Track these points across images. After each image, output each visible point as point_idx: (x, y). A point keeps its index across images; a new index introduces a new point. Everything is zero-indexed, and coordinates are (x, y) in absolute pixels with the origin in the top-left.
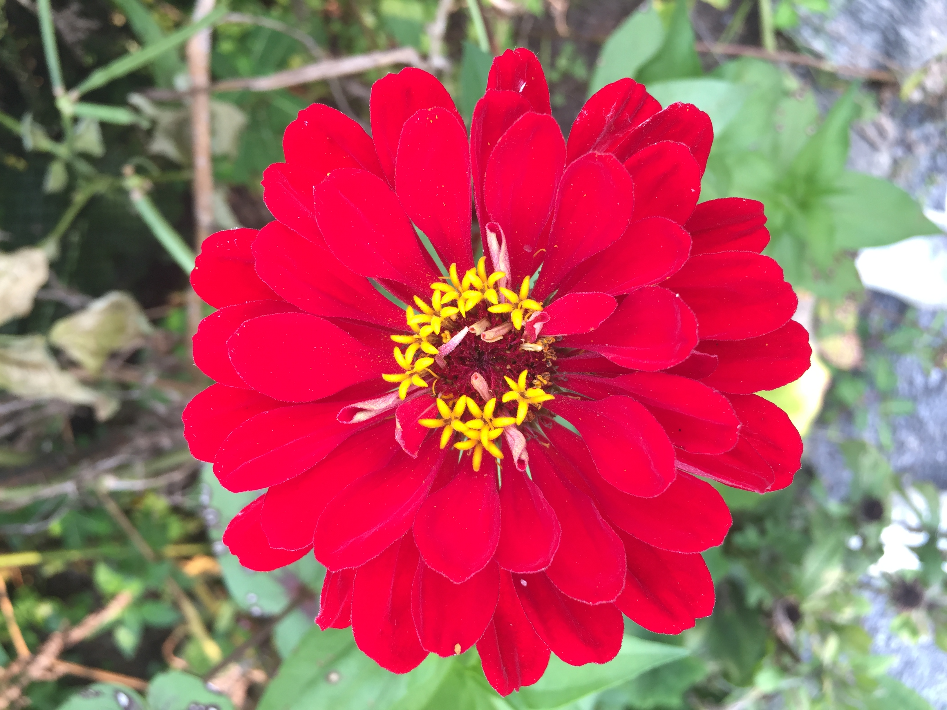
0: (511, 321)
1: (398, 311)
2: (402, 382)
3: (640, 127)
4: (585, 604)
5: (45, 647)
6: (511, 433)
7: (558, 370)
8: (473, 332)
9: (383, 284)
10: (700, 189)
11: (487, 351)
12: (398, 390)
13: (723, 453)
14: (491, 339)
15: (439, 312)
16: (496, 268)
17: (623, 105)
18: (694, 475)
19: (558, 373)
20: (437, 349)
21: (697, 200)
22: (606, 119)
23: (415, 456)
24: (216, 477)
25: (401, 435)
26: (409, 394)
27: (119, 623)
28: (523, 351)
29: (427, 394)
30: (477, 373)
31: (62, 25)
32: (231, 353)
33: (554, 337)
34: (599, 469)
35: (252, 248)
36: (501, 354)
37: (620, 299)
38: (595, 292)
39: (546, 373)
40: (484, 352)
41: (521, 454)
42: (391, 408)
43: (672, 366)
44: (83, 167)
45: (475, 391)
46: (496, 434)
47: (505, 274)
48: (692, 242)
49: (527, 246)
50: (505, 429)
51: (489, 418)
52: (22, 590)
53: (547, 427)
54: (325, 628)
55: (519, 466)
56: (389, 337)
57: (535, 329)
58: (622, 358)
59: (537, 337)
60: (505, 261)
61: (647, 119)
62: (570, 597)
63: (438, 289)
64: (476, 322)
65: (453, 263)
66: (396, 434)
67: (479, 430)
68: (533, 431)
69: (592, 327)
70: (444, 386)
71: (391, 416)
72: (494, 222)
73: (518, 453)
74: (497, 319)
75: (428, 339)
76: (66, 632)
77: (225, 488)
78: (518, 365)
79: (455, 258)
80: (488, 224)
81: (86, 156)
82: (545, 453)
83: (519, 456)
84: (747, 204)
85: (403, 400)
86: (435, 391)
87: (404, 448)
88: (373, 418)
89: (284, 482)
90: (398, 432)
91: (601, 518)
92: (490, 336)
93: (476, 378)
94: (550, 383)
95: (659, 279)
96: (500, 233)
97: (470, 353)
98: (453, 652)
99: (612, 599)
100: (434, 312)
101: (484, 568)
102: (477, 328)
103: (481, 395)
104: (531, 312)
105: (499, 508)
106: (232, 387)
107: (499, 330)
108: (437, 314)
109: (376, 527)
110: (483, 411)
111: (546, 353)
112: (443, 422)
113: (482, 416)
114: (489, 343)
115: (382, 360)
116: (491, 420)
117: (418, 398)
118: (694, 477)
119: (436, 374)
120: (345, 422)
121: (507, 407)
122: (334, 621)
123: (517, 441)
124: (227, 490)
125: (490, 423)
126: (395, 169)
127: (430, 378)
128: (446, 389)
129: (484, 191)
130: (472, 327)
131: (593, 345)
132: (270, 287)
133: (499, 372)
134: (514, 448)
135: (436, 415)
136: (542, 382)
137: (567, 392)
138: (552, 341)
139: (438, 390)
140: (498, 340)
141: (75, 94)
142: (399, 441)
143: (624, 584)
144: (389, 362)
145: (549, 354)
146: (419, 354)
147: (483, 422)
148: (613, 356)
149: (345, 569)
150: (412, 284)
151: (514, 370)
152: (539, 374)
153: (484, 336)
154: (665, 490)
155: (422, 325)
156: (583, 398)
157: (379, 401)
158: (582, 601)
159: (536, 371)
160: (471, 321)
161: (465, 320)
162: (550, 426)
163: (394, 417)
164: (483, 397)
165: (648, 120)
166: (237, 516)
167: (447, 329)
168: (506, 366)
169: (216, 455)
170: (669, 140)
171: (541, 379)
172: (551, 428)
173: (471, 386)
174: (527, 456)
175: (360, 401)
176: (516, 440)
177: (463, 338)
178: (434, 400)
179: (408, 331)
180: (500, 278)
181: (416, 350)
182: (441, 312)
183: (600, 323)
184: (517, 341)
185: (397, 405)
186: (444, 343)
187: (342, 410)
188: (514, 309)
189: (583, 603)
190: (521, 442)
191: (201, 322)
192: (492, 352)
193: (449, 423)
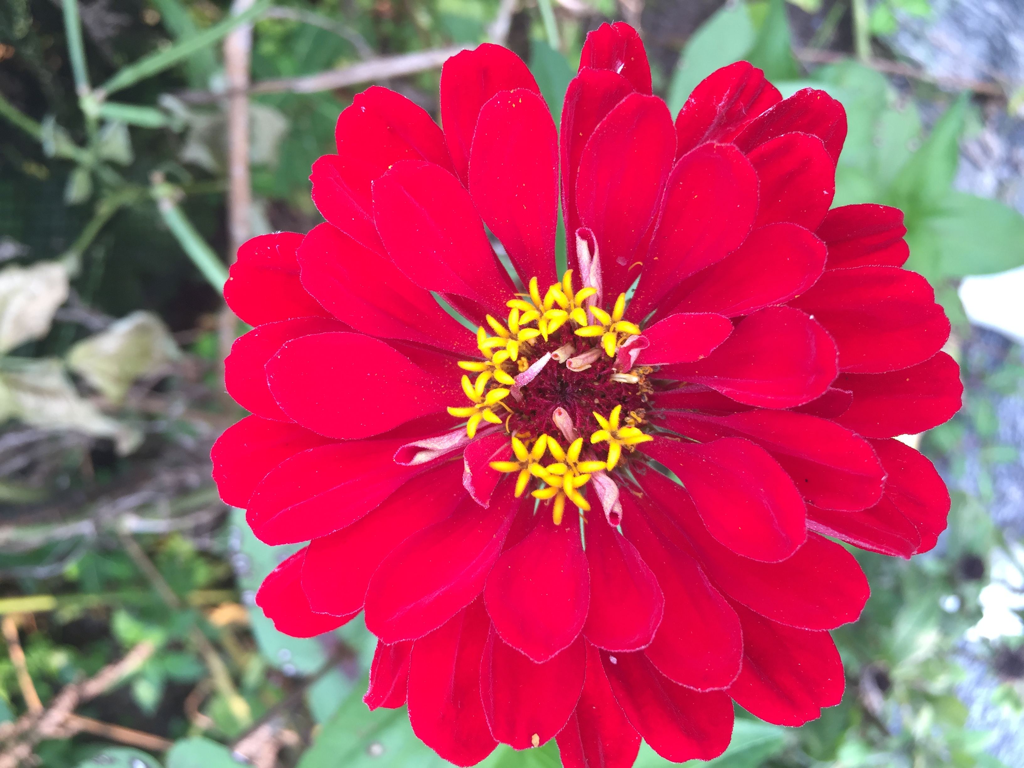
0: (601, 346)
1: (466, 333)
2: (471, 417)
3: (762, 116)
4: (693, 690)
5: (57, 700)
6: (600, 479)
7: (654, 406)
8: (556, 359)
9: (449, 301)
10: (834, 191)
11: (571, 382)
12: (465, 427)
13: (862, 510)
14: (578, 368)
15: (517, 335)
16: (586, 283)
17: (737, 93)
18: (823, 535)
19: (654, 410)
20: (513, 378)
21: (830, 206)
22: (717, 109)
23: (487, 506)
24: (249, 526)
25: (470, 480)
26: (478, 431)
27: (138, 676)
28: (614, 383)
29: (499, 432)
30: (560, 408)
31: (89, 21)
32: (270, 378)
33: (652, 367)
34: (707, 526)
35: (297, 255)
36: (589, 386)
37: (737, 321)
38: (706, 313)
39: (641, 409)
40: (568, 383)
41: (614, 505)
42: (457, 447)
43: (804, 403)
44: (108, 176)
45: (556, 430)
46: (582, 480)
47: (596, 291)
48: (827, 254)
49: (622, 258)
50: (593, 475)
51: (574, 462)
52: (35, 635)
53: (640, 473)
54: (375, 708)
55: (611, 521)
56: (455, 363)
57: (630, 356)
58: (739, 393)
59: (631, 366)
60: (596, 275)
61: (770, 107)
62: (674, 682)
63: (516, 307)
64: (558, 348)
65: (534, 276)
66: (465, 479)
67: (562, 476)
68: (622, 477)
69: (701, 355)
70: (519, 422)
71: (456, 457)
72: (586, 228)
73: (610, 504)
74: (584, 344)
75: (502, 366)
76: (80, 684)
77: (260, 539)
78: (608, 400)
79: (534, 272)
80: (578, 230)
81: (112, 164)
82: (638, 504)
83: (611, 508)
84: (884, 212)
85: (471, 439)
86: (509, 428)
87: (474, 496)
88: (435, 460)
89: (330, 534)
90: (467, 477)
91: (710, 585)
92: (577, 364)
93: (560, 414)
94: (645, 422)
95: (784, 298)
96: (593, 240)
97: (551, 384)
98: (530, 745)
99: (726, 686)
100: (510, 334)
101: (570, 644)
102: (561, 355)
103: (565, 434)
104: (624, 337)
105: (588, 571)
106: (270, 419)
107: (587, 357)
108: (514, 337)
109: (439, 591)
110: (567, 453)
111: (642, 386)
112: (519, 465)
113: (566, 459)
114: (575, 372)
115: (446, 391)
116: (575, 464)
117: (489, 436)
118: (824, 538)
119: (510, 408)
120: (403, 464)
121: (594, 449)
122: (386, 699)
123: (608, 489)
124: (262, 542)
125: (574, 468)
126: (469, 163)
127: (502, 413)
128: (521, 426)
129: (576, 189)
130: (555, 352)
131: (698, 376)
132: (318, 301)
133: (585, 407)
134: (605, 498)
135: (510, 456)
136: (635, 420)
137: (664, 432)
138: (648, 372)
139: (512, 428)
140: (586, 369)
141: (102, 93)
142: (468, 488)
143: (741, 666)
144: (454, 393)
145: (645, 386)
146: (492, 384)
147: (567, 467)
148: (728, 389)
149: (401, 641)
150: (483, 301)
151: (603, 404)
152: (632, 410)
153: (570, 363)
154: (792, 554)
155: (495, 350)
156: (684, 440)
157: (443, 439)
158: (689, 687)
159: (629, 407)
160: (552, 346)
161: (545, 345)
162: (643, 472)
163: (459, 458)
164: (566, 437)
165: (771, 109)
166: (273, 572)
167: (524, 356)
168: (593, 401)
169: (249, 501)
170: (798, 131)
171: (635, 416)
172: (644, 474)
173: (553, 423)
174: (621, 509)
175: (422, 439)
176: (606, 488)
177: (545, 366)
178: (509, 439)
179: (478, 357)
180: (589, 295)
181: (487, 380)
182: (518, 334)
183: (712, 350)
184: (608, 371)
185: (464, 444)
186: (520, 372)
187: (400, 449)
188: (605, 333)
189: (690, 689)
190: (613, 491)
191: (236, 342)
192: (578, 384)
193: (525, 467)
